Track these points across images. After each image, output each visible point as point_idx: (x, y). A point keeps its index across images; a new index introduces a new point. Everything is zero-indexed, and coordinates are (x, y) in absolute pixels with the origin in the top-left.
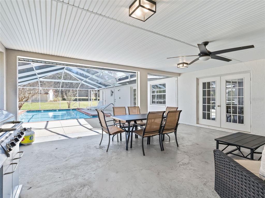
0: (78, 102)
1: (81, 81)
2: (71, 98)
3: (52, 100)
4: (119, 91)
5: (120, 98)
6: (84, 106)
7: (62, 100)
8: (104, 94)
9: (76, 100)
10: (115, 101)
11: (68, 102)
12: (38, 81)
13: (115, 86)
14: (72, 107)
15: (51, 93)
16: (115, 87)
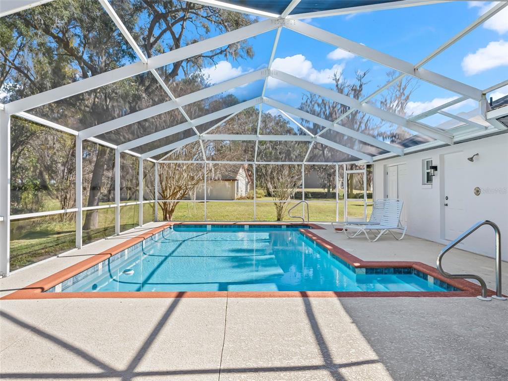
0: (304, 203)
1: (313, 136)
2: (284, 190)
3: (244, 195)
4: (471, 159)
5: (478, 192)
6: (320, 213)
7: (266, 196)
8: (392, 177)
9: (298, 196)
10: (446, 202)
11: (277, 200)
12: (197, 143)
13: (456, 140)
14: (287, 220)
15: (242, 178)
16: (456, 143)
